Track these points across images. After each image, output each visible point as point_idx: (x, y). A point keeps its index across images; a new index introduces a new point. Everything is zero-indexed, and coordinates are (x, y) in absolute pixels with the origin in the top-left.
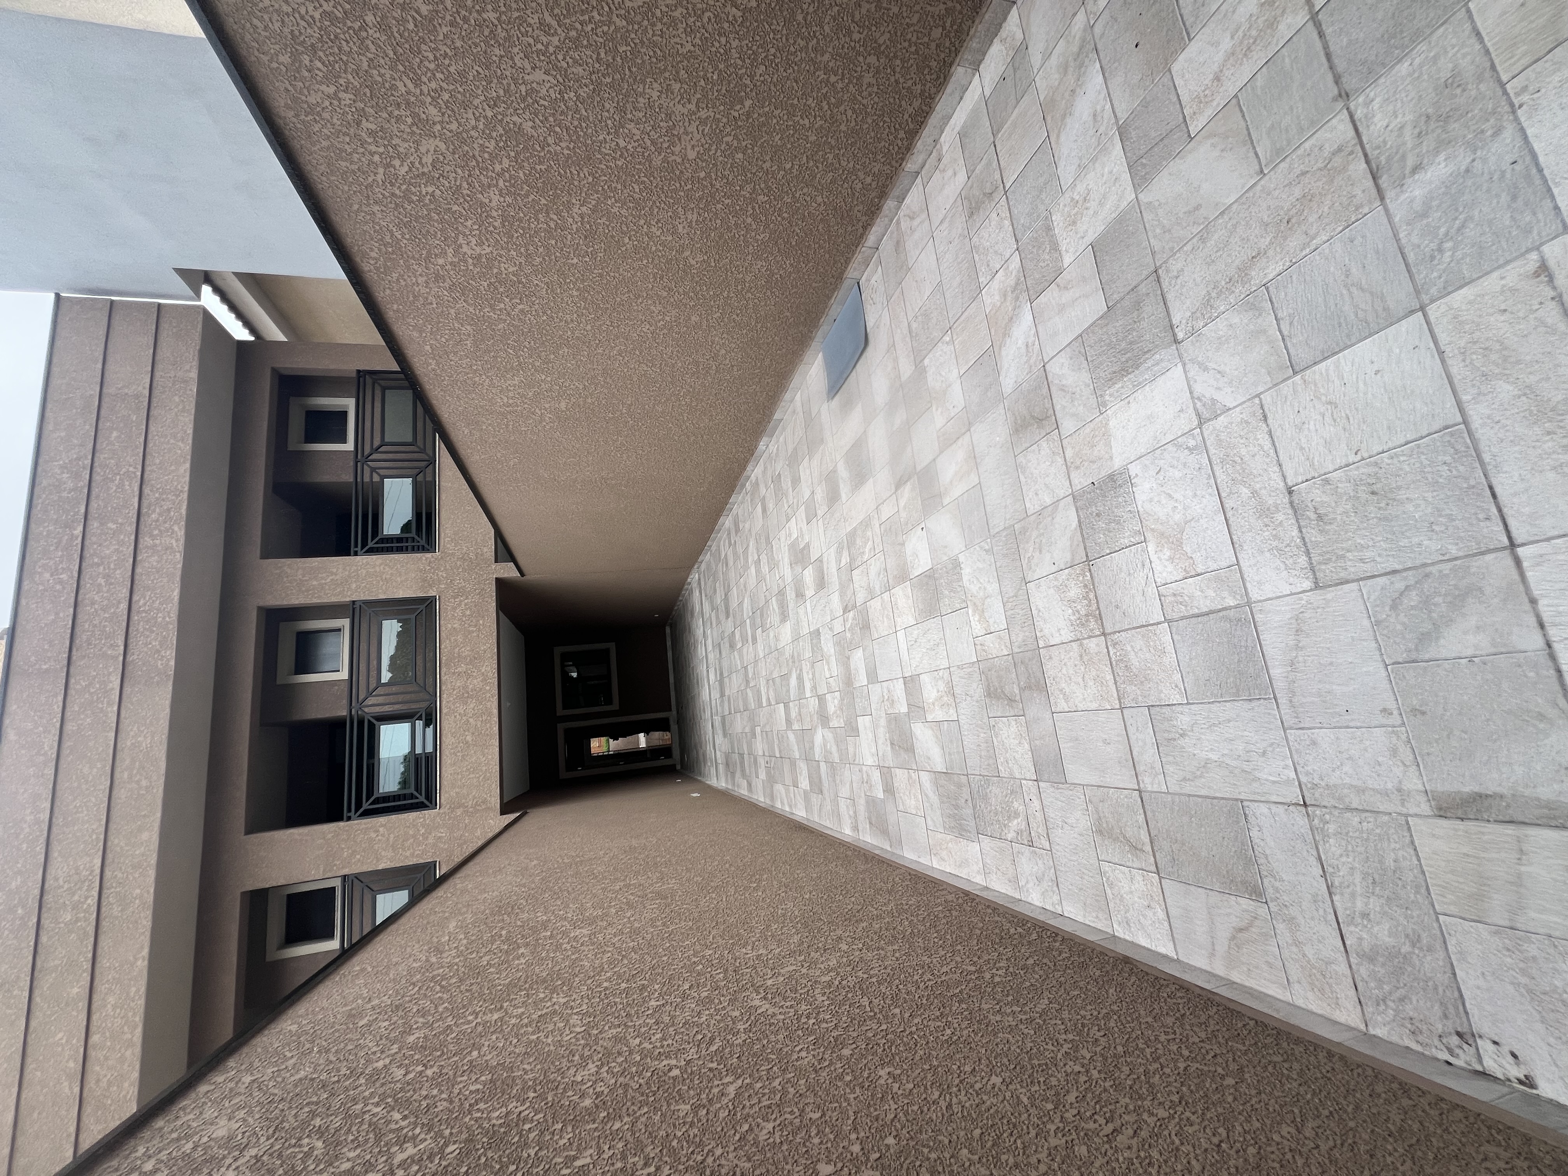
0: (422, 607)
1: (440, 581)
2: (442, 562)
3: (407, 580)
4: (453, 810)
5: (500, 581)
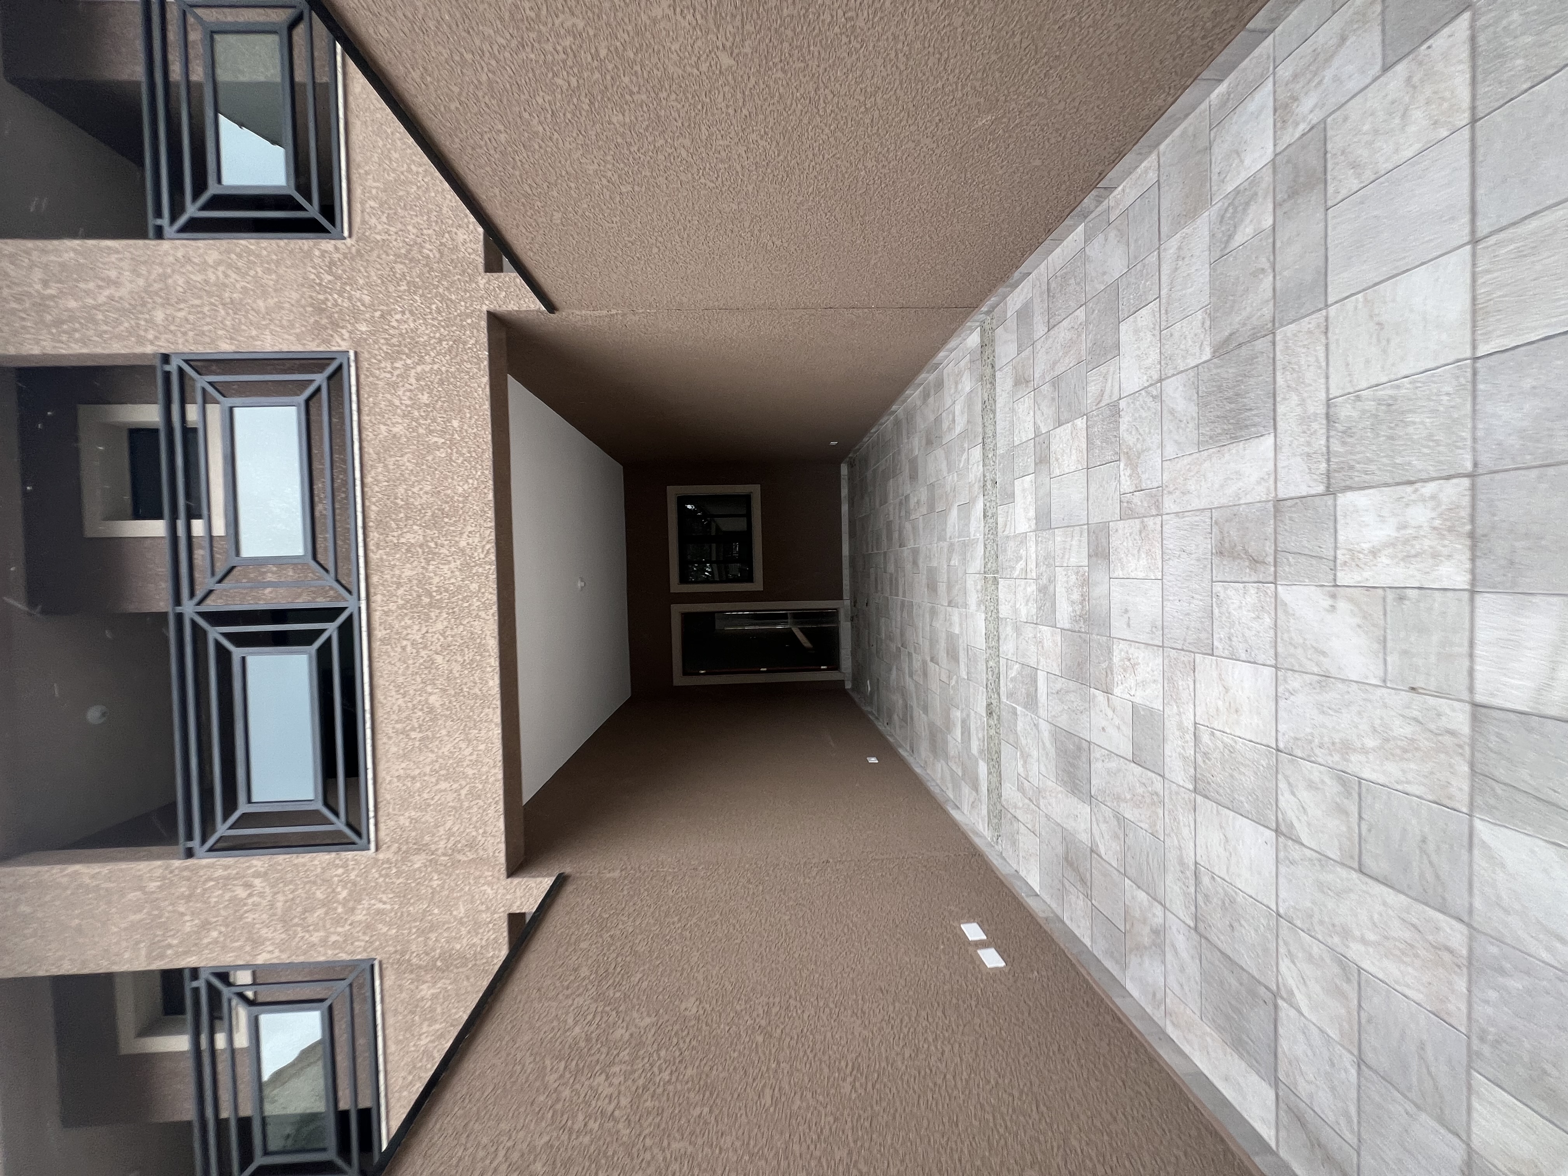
0: (320, 379)
1: (356, 315)
2: (359, 264)
3: (279, 306)
4: (405, 857)
5: (496, 320)
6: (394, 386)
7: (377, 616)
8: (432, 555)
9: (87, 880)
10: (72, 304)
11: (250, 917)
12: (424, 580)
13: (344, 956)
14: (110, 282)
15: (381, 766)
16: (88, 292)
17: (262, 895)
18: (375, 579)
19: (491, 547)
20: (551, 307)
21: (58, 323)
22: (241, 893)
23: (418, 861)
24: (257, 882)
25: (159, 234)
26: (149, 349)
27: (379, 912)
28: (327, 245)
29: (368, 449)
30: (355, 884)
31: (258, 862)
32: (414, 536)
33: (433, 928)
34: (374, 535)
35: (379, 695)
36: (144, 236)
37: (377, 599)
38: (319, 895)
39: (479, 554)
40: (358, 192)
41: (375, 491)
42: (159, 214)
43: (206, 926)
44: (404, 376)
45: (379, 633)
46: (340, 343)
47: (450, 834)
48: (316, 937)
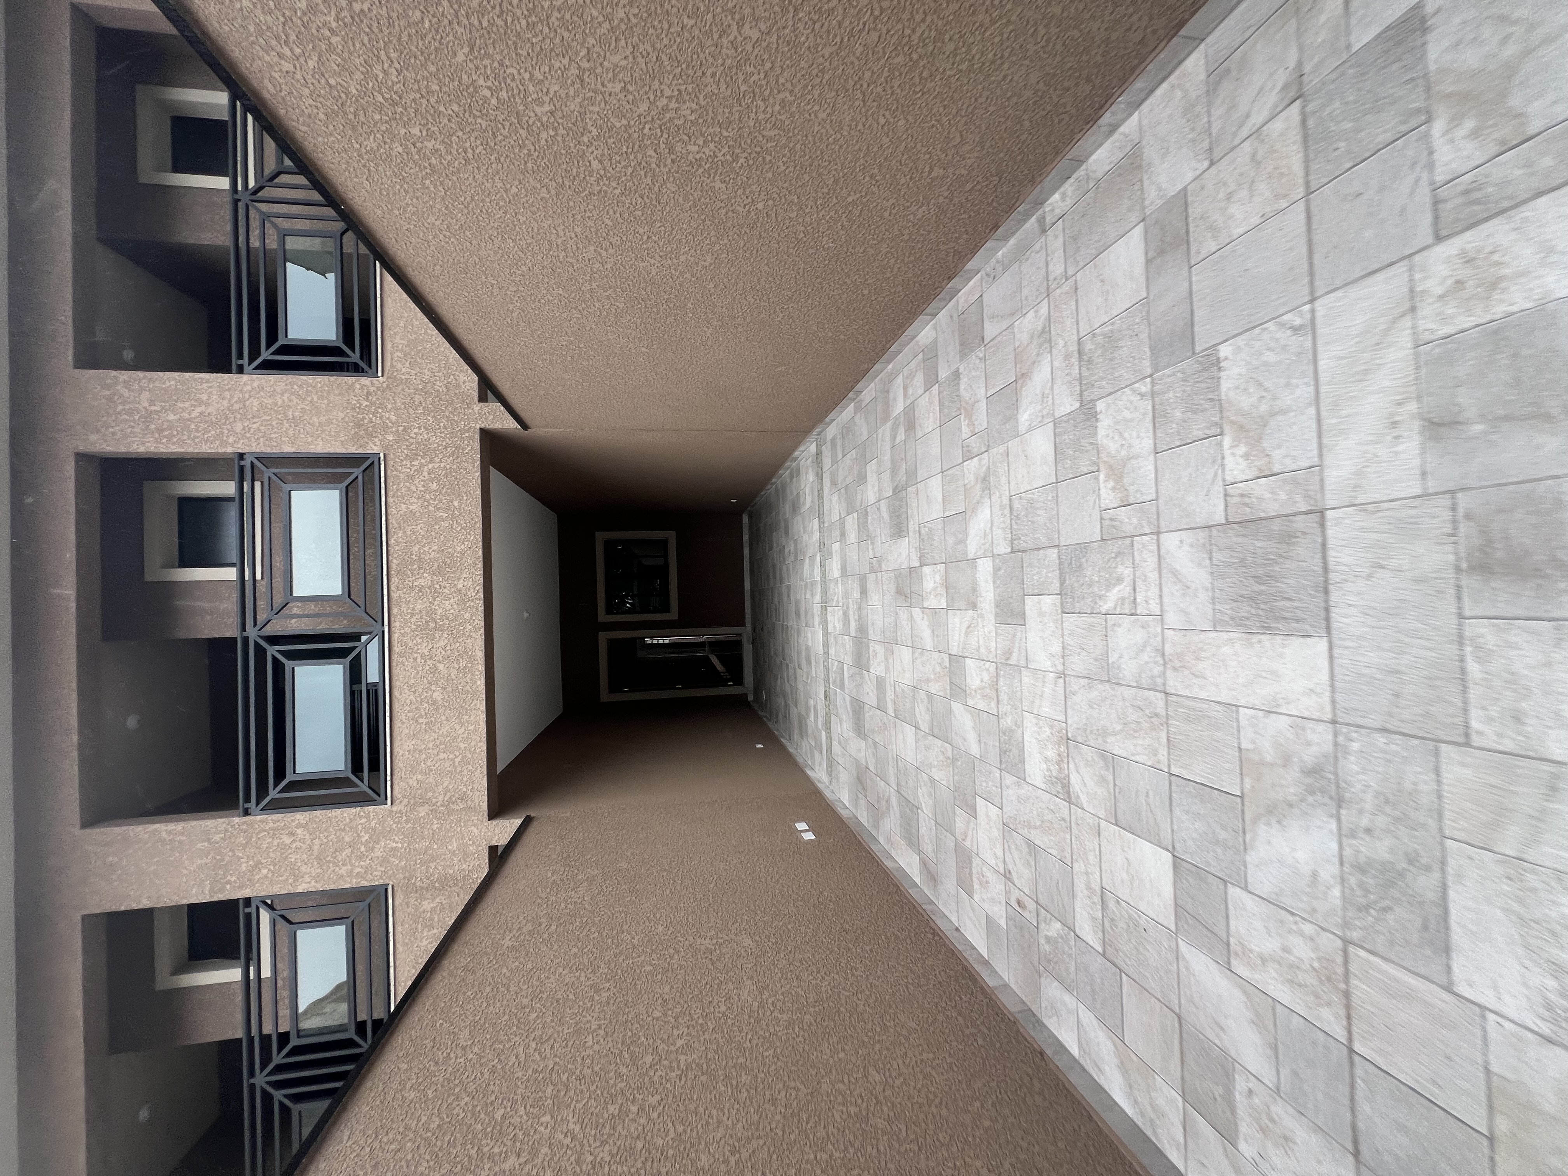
0: (357, 472)
1: (385, 429)
2: (388, 394)
3: (329, 421)
4: (413, 807)
5: (485, 434)
6: (411, 478)
7: (395, 637)
8: (436, 594)
9: (164, 835)
10: (171, 417)
11: (292, 859)
12: (430, 612)
13: (366, 884)
14: (200, 403)
15: (396, 744)
16: (184, 410)
17: (302, 841)
18: (395, 611)
19: (480, 588)
20: (525, 426)
21: (160, 430)
22: (287, 840)
23: (423, 811)
24: (299, 831)
25: (240, 370)
26: (229, 450)
27: (393, 849)
28: (365, 381)
29: (392, 520)
30: (374, 829)
31: (301, 817)
32: (425, 580)
33: (433, 859)
34: (395, 580)
35: (396, 693)
36: (229, 371)
37: (396, 624)
38: (347, 839)
39: (471, 593)
40: (389, 346)
41: (395, 549)
42: (240, 356)
43: (258, 866)
44: (419, 471)
45: (396, 649)
46: (372, 448)
47: (447, 790)
48: (343, 871)
